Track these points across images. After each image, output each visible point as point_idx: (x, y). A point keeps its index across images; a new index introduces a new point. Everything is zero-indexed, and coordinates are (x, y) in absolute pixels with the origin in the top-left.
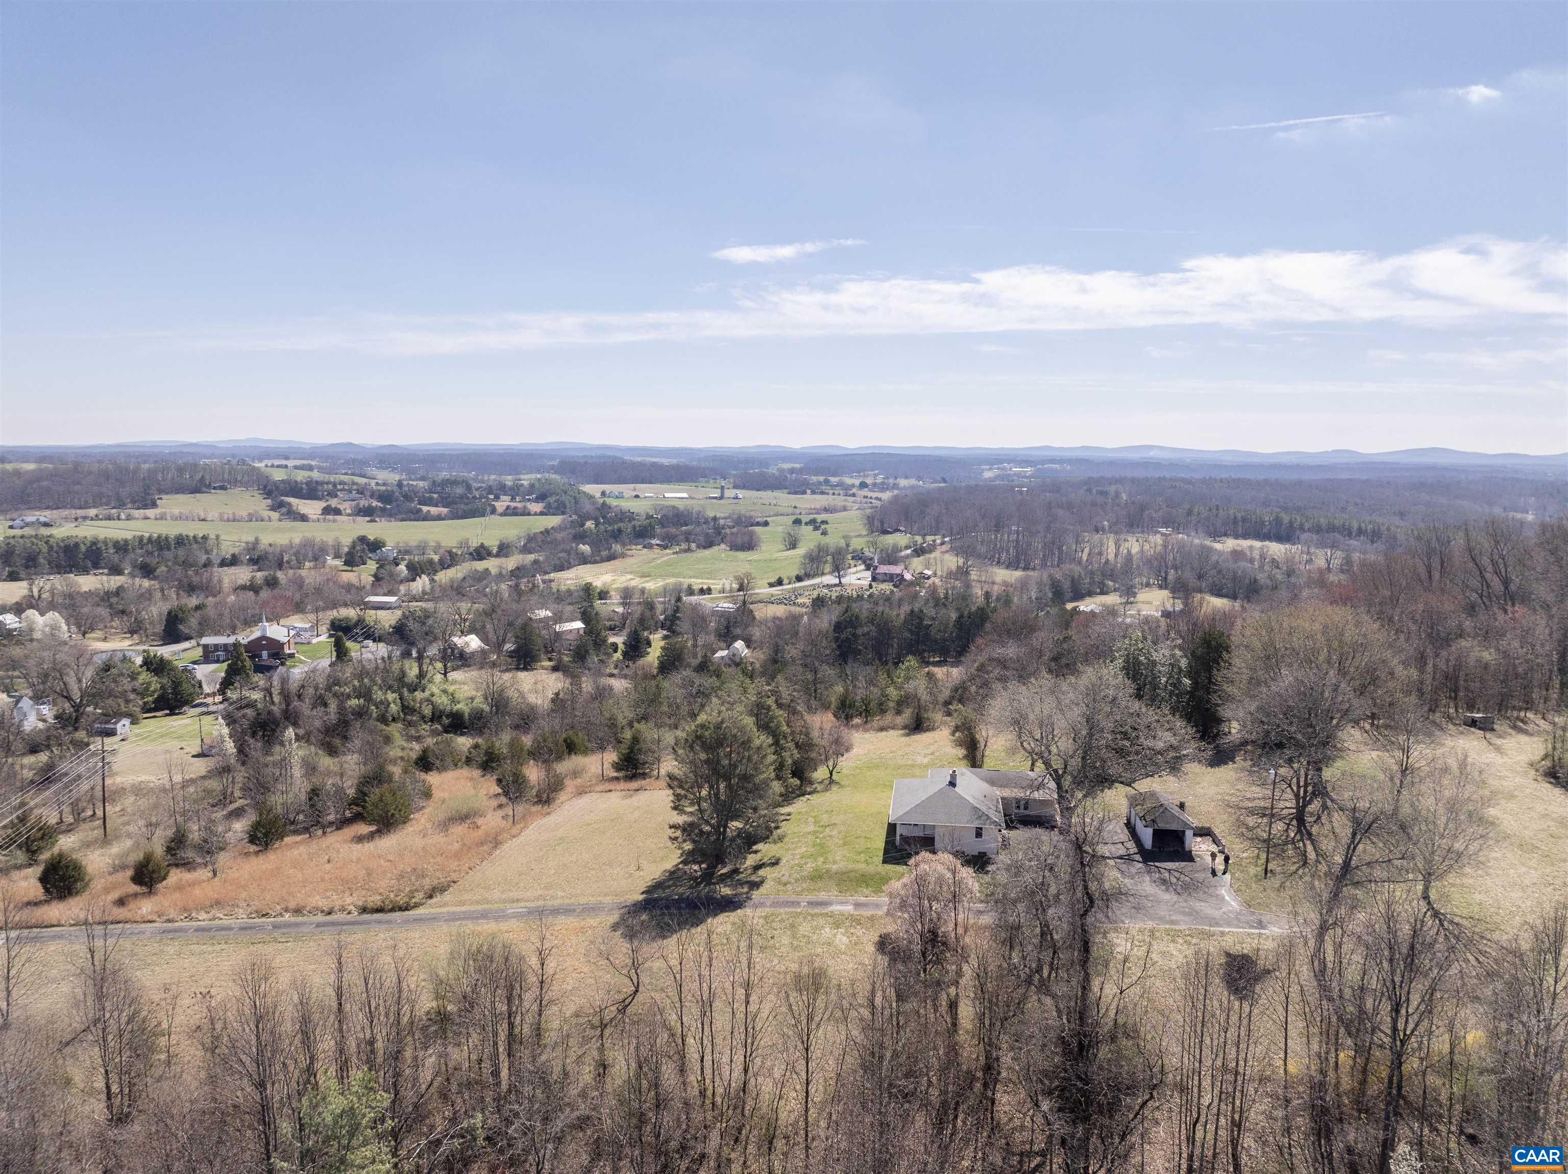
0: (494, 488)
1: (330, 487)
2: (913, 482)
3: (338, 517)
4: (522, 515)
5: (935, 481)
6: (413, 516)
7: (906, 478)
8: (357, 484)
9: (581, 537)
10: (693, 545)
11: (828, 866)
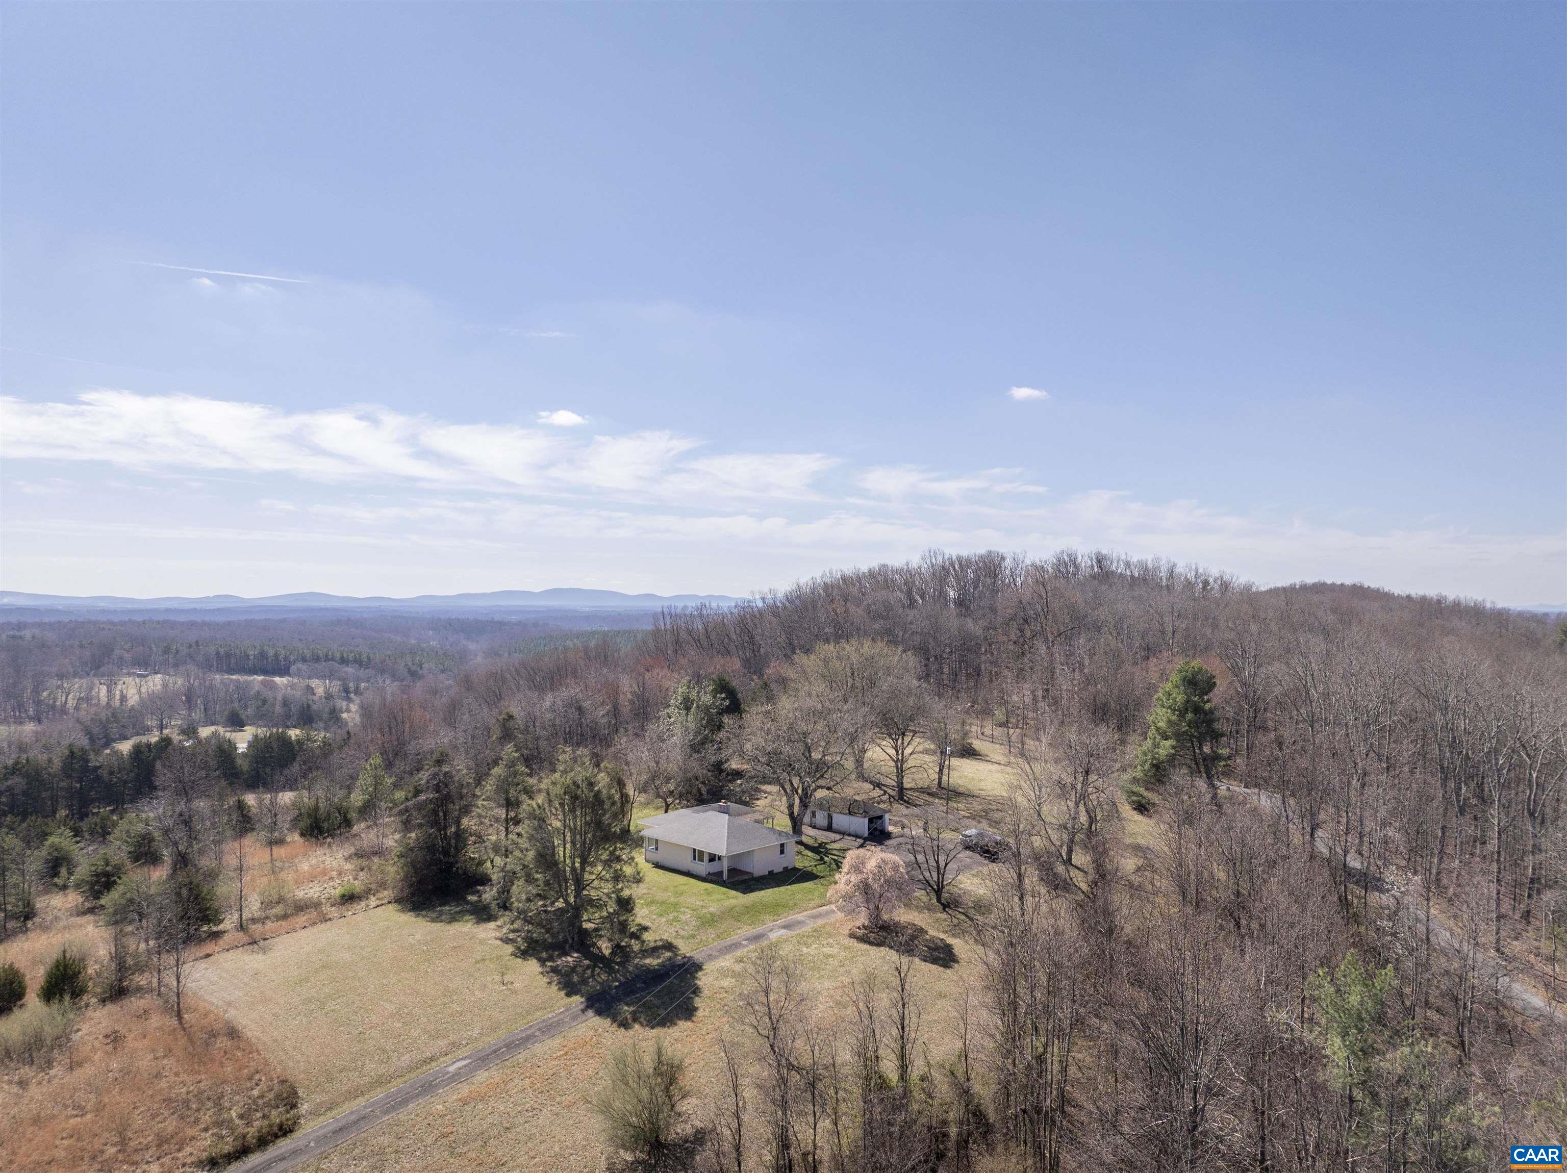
11: (705, 911)
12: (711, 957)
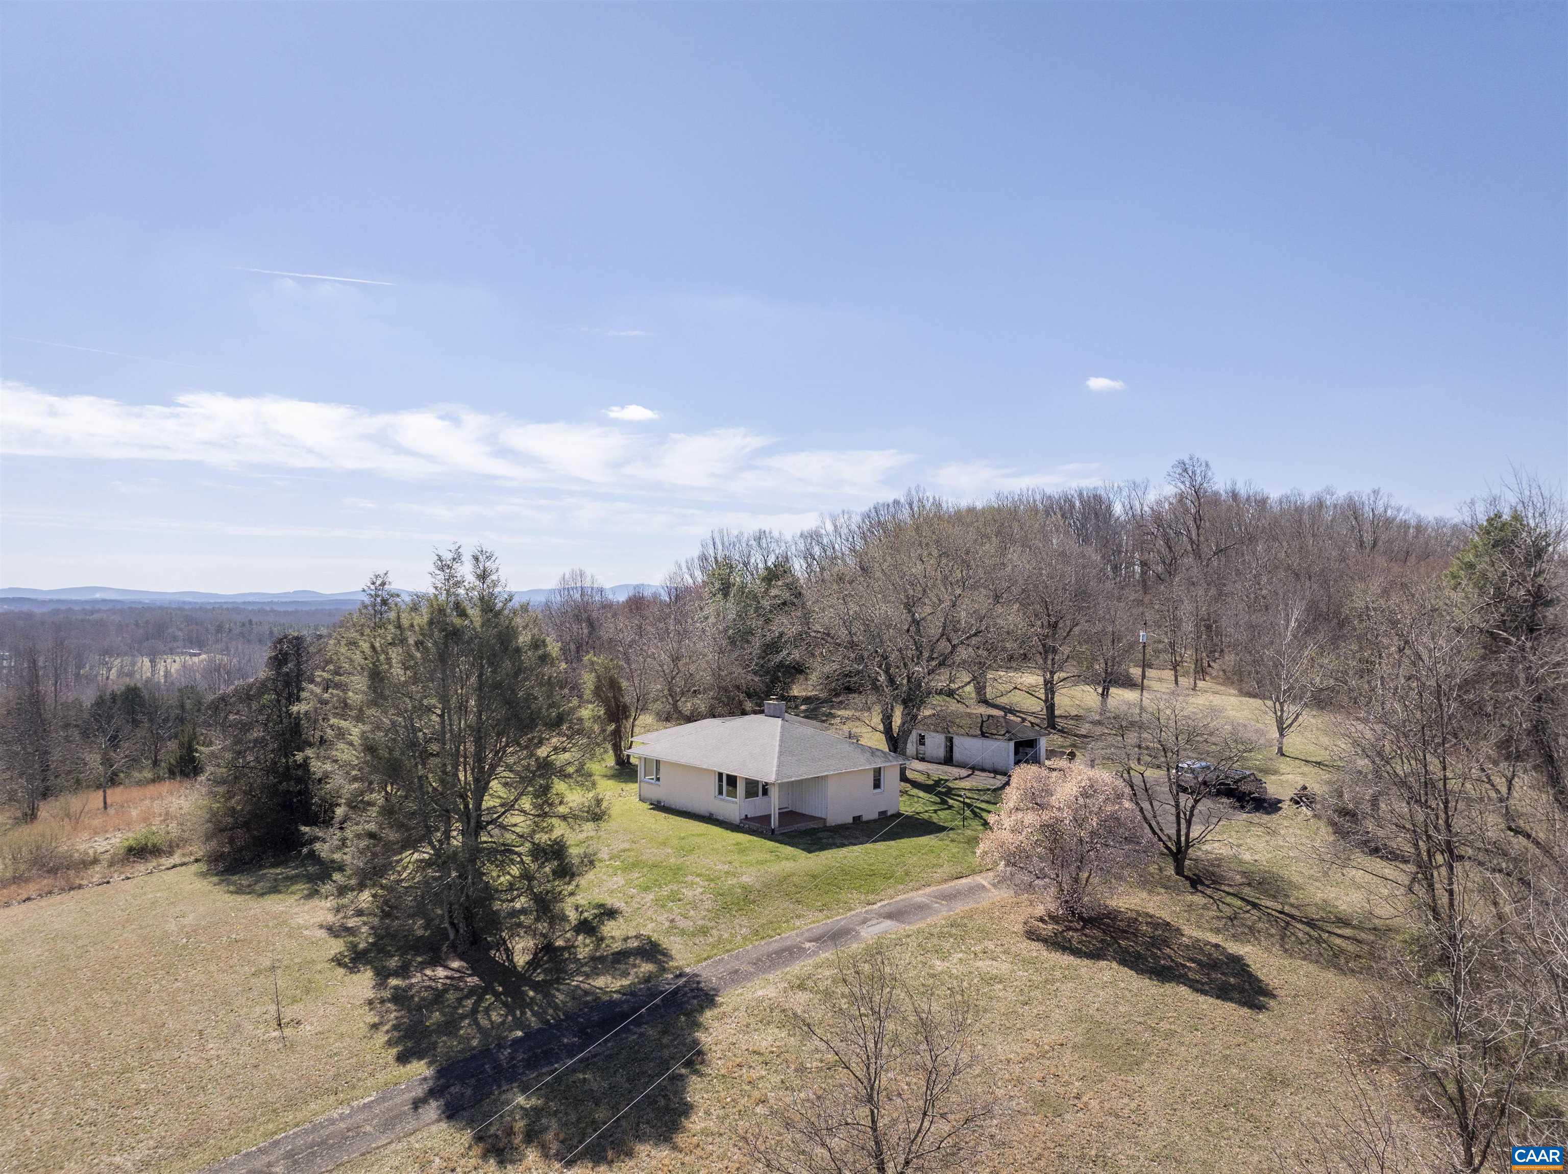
11: (731, 881)
12: (736, 977)
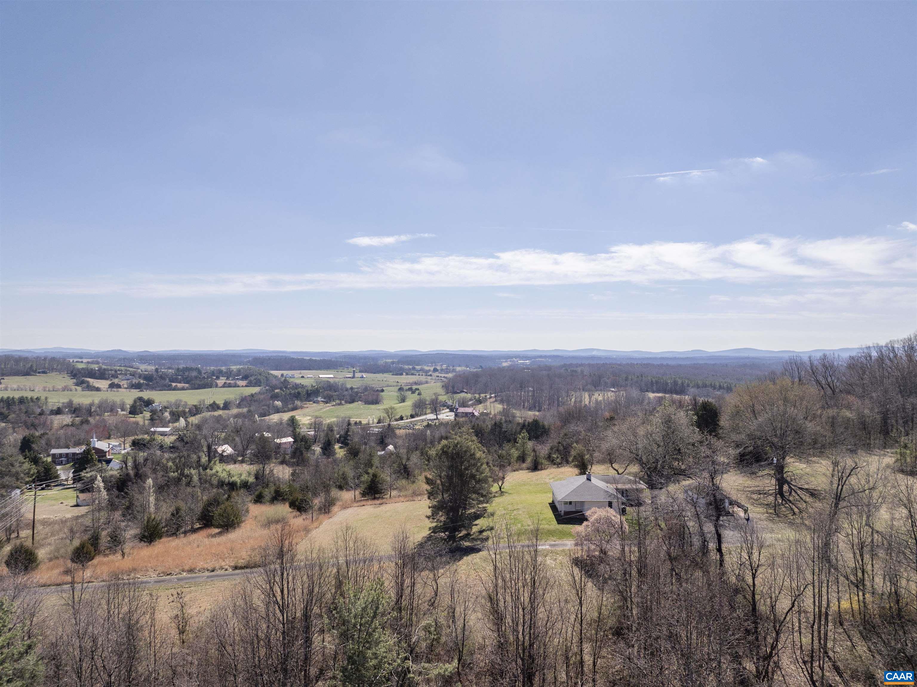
0: (215, 372)
1: (113, 372)
2: (464, 368)
3: (120, 389)
4: (234, 387)
5: (476, 368)
6: (167, 389)
7: (460, 366)
8: (129, 371)
9: (275, 397)
10: (343, 402)
